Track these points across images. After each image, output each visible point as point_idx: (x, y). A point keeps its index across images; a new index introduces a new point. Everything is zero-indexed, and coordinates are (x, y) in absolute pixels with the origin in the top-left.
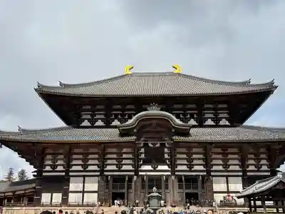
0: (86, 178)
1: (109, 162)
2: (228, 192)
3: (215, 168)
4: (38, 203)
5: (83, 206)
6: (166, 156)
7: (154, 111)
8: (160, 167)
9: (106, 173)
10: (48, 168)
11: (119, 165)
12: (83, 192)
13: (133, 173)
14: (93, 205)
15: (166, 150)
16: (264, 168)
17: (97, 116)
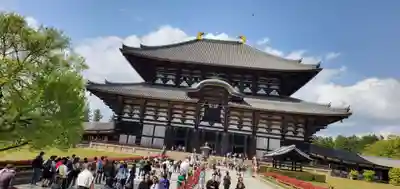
0: (156, 127)
1: (176, 116)
2: (268, 150)
3: (260, 130)
4: (116, 141)
5: (152, 147)
6: (222, 116)
7: (215, 80)
8: (216, 125)
9: (172, 124)
10: (126, 115)
11: (183, 120)
12: (153, 137)
13: (193, 127)
15: (222, 112)
16: (300, 135)
17: (169, 77)
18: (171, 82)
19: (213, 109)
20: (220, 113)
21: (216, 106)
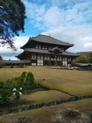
0: (41, 60)
2: (65, 64)
3: (63, 60)
4: (31, 65)
5: (40, 66)
7: (57, 48)
8: (54, 59)
9: (45, 60)
10: (33, 58)
11: (47, 58)
12: (40, 63)
13: (49, 60)
14: (42, 66)
15: (55, 56)
16: (70, 60)
18: (40, 48)
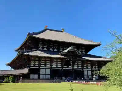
0: (46, 69)
1: (54, 64)
2: (88, 75)
3: (84, 68)
4: (29, 78)
6: (71, 63)
8: (70, 67)
9: (52, 68)
10: (32, 65)
11: (57, 66)
12: (45, 74)
13: (61, 68)
14: (48, 79)
17: (44, 46)
18: (45, 49)
19: (68, 60)
20: (70, 62)
21: (69, 59)
